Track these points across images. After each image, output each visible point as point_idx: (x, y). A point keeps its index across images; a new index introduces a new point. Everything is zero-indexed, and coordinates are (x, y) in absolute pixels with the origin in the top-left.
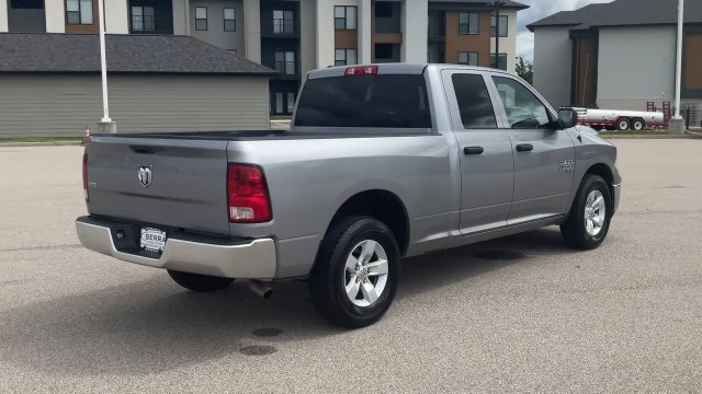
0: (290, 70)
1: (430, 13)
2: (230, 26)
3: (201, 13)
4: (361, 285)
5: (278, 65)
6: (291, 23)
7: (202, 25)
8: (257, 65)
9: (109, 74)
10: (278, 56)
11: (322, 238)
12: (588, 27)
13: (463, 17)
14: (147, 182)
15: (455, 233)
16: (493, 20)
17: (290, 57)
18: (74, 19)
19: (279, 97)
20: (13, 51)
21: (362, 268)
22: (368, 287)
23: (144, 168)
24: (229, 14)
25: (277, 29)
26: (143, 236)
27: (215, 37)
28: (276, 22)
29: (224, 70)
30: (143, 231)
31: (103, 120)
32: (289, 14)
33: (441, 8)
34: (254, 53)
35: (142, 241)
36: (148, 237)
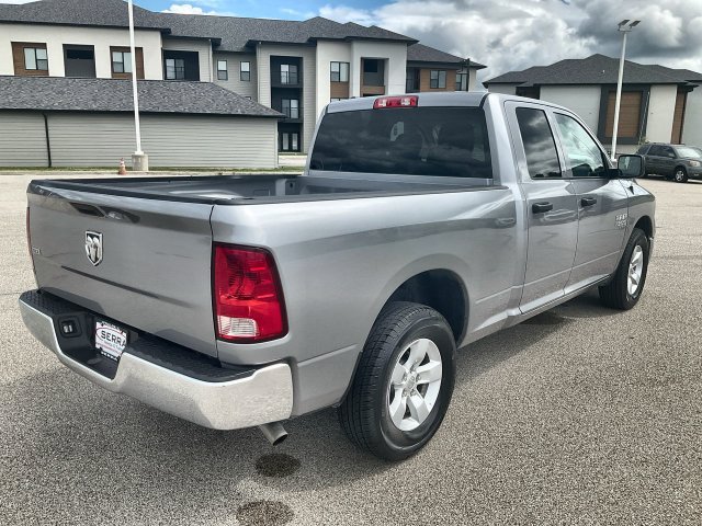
0: (294, 115)
1: (408, 70)
2: (246, 77)
3: (222, 65)
4: (408, 400)
5: (284, 110)
6: (295, 75)
7: (222, 75)
8: (267, 109)
9: (141, 113)
10: (285, 103)
11: (361, 349)
12: (532, 85)
13: (434, 74)
14: (97, 259)
15: (514, 312)
16: (458, 77)
17: (294, 104)
18: (118, 69)
19: (286, 136)
20: (63, 93)
21: (409, 377)
22: (417, 400)
23: (92, 236)
24: (245, 67)
25: (284, 80)
26: (99, 333)
27: (233, 85)
28: (282, 74)
29: (239, 112)
30: (98, 325)
31: (137, 153)
32: (294, 69)
33: (417, 66)
34: (265, 99)
35: (97, 340)
36: (105, 335)
